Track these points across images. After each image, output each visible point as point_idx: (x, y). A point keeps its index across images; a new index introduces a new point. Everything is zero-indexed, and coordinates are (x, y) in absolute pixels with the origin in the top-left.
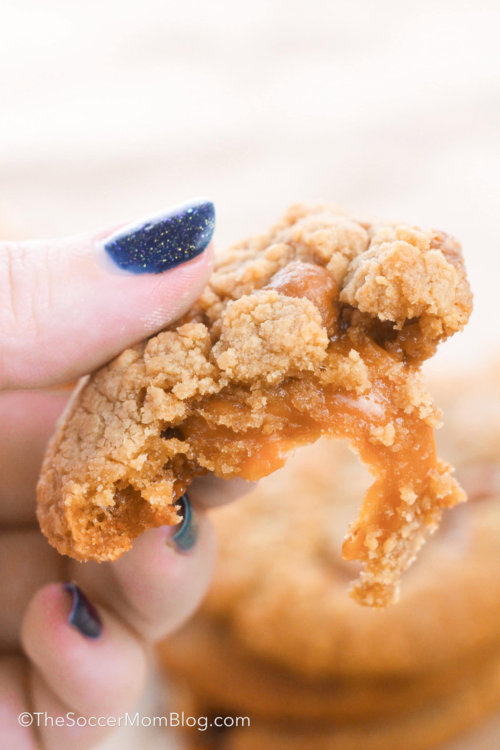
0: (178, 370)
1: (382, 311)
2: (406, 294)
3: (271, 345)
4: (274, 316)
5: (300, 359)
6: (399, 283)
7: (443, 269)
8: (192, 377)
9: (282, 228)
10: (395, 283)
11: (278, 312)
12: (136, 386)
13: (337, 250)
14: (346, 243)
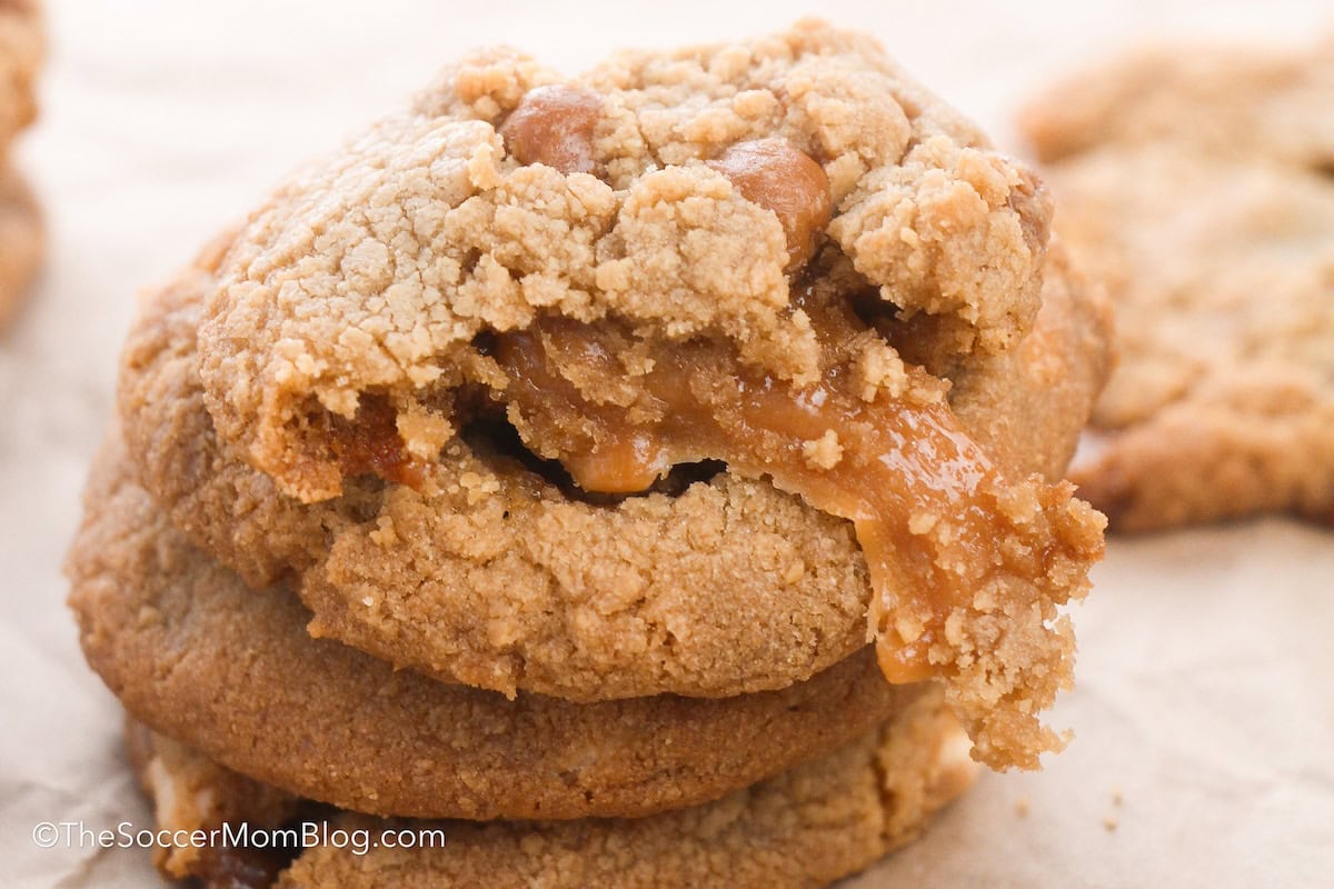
0: (543, 252)
1: (890, 285)
2: (939, 275)
3: (693, 276)
4: (714, 224)
5: (732, 317)
6: (935, 252)
7: (1012, 251)
8: (562, 275)
9: (773, 56)
10: (929, 249)
11: (723, 222)
12: (467, 240)
13: (854, 146)
14: (872, 141)
